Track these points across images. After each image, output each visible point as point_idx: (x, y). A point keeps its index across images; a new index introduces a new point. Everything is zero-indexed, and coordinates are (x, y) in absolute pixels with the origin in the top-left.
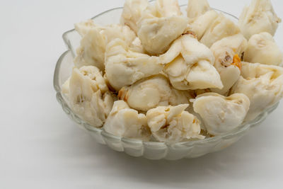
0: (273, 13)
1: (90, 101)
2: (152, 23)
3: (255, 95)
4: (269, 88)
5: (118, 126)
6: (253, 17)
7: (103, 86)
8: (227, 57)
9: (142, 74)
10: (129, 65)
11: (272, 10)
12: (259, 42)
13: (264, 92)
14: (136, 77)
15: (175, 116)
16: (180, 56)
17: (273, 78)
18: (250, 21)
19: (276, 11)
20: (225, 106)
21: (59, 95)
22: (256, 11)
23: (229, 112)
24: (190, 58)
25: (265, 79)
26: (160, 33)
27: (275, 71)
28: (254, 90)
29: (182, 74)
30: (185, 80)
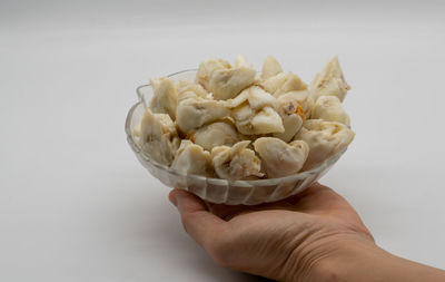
0: (344, 81)
1: (159, 140)
2: (222, 73)
3: (316, 144)
4: (329, 140)
5: (183, 164)
6: (323, 82)
7: (173, 130)
8: (291, 107)
9: (210, 116)
10: (198, 107)
11: (342, 77)
12: (326, 102)
13: (324, 142)
14: (203, 119)
15: (237, 153)
16: (246, 103)
17: (335, 132)
18: (320, 86)
19: (346, 79)
20: (284, 148)
21: (130, 137)
22: (326, 76)
23: (288, 153)
24: (255, 103)
25: (327, 133)
26: (229, 82)
27: (337, 126)
28: (315, 139)
29: (247, 118)
30: (250, 124)
